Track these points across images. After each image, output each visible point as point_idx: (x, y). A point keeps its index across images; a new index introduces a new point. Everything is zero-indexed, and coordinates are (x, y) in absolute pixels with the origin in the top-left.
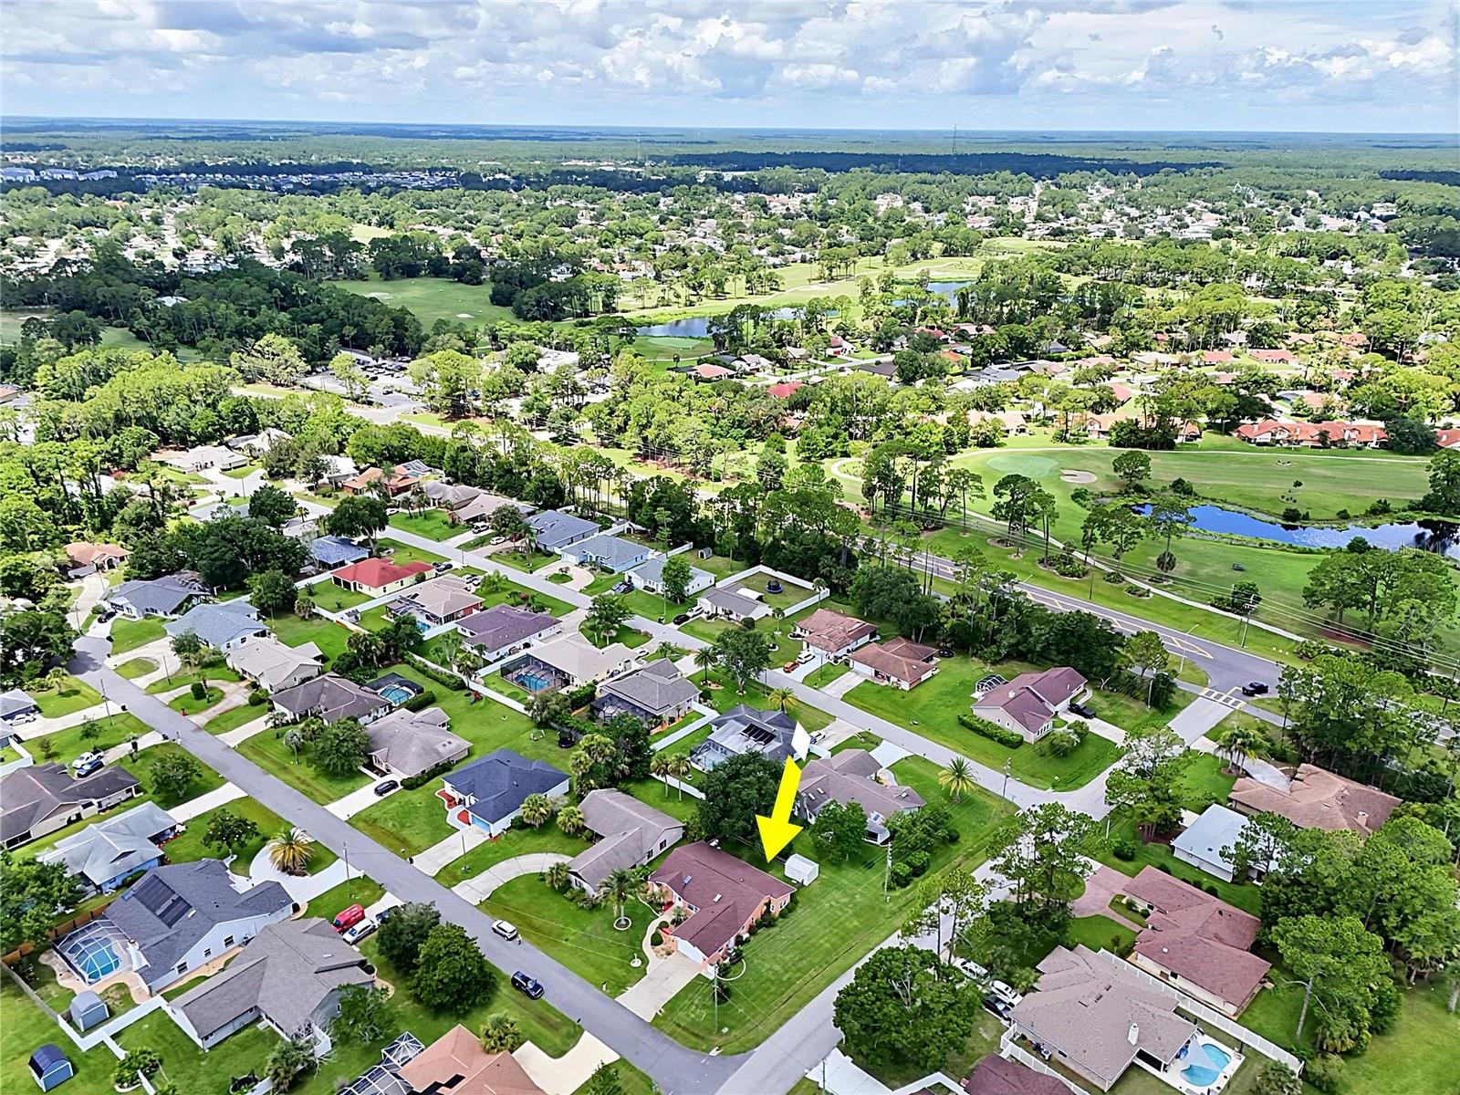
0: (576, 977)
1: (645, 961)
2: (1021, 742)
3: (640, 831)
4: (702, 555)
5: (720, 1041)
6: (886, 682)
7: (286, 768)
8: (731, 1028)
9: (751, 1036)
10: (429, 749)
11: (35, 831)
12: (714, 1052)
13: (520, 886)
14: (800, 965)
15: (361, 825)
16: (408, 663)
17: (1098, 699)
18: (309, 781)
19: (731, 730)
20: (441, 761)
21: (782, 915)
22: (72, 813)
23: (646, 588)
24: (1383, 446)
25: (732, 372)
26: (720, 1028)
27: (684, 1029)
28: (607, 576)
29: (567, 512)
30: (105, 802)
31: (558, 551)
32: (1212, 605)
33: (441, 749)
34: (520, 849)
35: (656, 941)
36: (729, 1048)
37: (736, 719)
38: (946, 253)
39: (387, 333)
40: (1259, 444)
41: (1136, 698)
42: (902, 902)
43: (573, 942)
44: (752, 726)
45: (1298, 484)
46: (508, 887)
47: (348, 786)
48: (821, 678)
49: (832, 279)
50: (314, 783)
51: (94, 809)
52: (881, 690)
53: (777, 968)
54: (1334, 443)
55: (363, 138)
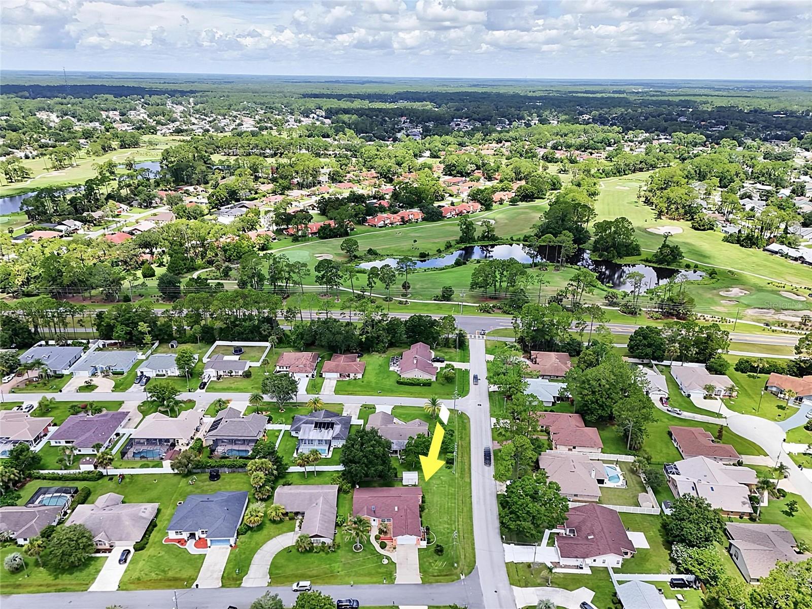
1: (388, 558)
3: (325, 499)
4: (172, 346)
5: (458, 571)
6: (348, 378)
7: (20, 585)
8: (457, 563)
9: (468, 560)
10: (136, 519)
12: (463, 577)
13: (282, 561)
14: (453, 519)
15: (132, 586)
16: (39, 478)
17: (438, 353)
18: (54, 582)
19: (307, 430)
20: (150, 522)
21: (423, 502)
23: (157, 375)
24: (424, 219)
25: (61, 234)
26: (453, 566)
27: (438, 576)
28: (120, 377)
29: (41, 345)
31: (66, 372)
32: (435, 300)
34: (257, 544)
35: (383, 546)
36: (466, 572)
37: (304, 423)
38: (123, 146)
40: (380, 227)
41: (450, 347)
43: (342, 571)
44: (315, 423)
45: (415, 241)
47: (91, 569)
48: (314, 387)
49: (63, 168)
50: (58, 581)
52: (349, 383)
53: (446, 526)
54: (407, 221)
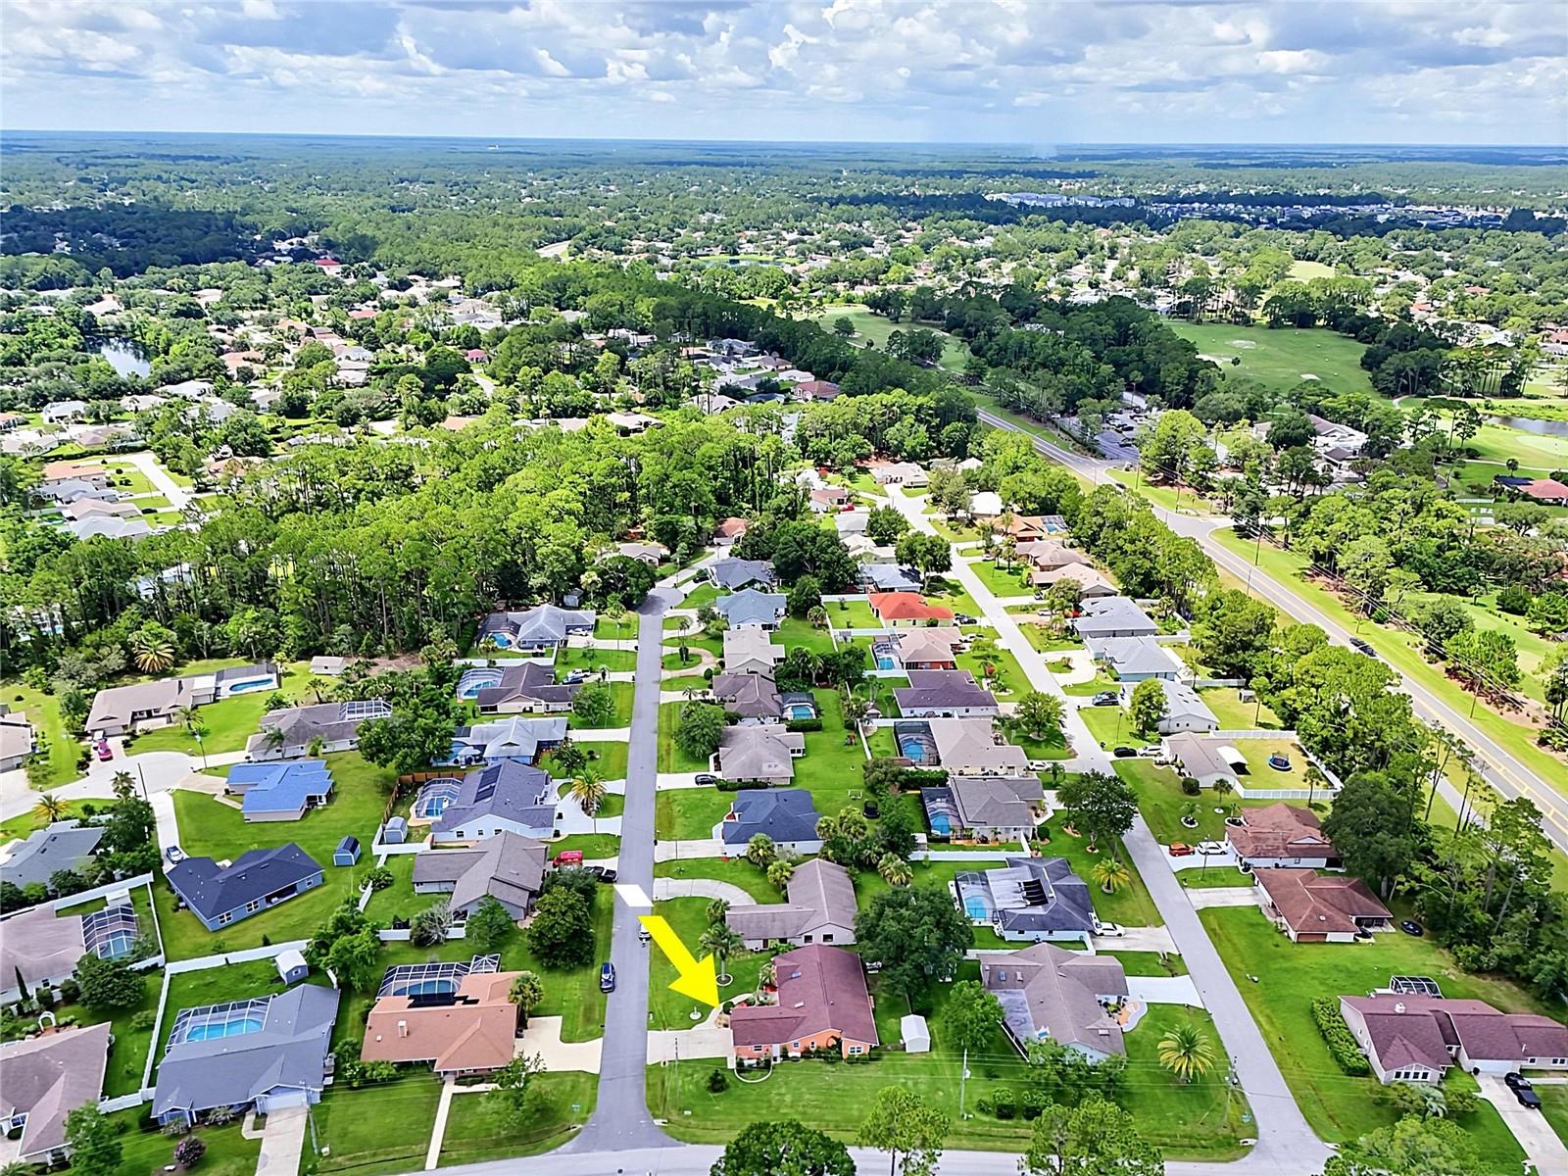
0: (646, 996)
1: (703, 1018)
2: (1366, 1072)
3: (812, 913)
4: (1240, 696)
5: (674, 1117)
8: (694, 1115)
9: (699, 1132)
10: (755, 763)
11: (502, 707)
12: (658, 1122)
14: (809, 1111)
15: (662, 799)
19: (1013, 876)
20: (761, 778)
21: (852, 1061)
22: (528, 705)
26: (685, 1108)
27: (663, 1088)
30: (552, 706)
31: (1087, 640)
33: (765, 768)
35: (727, 1009)
36: (672, 1128)
39: (1178, 384)
42: (979, 1129)
44: (1038, 881)
46: (688, 901)
47: (689, 766)
50: (673, 753)
51: (542, 709)
55: (1442, 164)
